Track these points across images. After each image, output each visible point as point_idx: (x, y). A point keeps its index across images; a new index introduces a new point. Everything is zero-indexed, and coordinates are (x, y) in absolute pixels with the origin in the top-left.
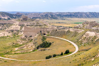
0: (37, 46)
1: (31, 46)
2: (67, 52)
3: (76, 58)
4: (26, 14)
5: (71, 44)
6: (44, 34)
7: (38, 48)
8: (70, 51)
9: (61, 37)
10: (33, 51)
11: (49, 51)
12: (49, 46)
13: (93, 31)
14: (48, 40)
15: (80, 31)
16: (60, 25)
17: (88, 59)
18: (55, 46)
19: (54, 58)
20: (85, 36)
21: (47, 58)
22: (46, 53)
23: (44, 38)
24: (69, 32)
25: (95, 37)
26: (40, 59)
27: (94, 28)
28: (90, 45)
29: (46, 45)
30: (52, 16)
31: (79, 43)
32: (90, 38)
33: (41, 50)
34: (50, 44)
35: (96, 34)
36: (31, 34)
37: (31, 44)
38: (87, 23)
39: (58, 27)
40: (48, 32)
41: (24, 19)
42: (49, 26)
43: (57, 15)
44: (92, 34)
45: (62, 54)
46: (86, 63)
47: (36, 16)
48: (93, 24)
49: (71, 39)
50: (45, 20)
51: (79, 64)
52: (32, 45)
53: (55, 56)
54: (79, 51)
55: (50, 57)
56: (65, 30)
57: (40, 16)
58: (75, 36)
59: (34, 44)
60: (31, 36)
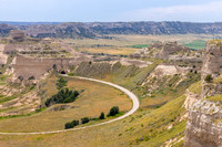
0: (45, 100)
1: (32, 100)
2: (114, 112)
3: (133, 124)
4: (24, 26)
5: (123, 93)
6: (63, 73)
7: (47, 104)
8: (120, 110)
9: (102, 78)
10: (38, 111)
11: (72, 112)
12: (73, 100)
13: (172, 63)
14: (71, 86)
15: (144, 65)
16: (100, 51)
17: (159, 127)
18: (86, 98)
19: (85, 127)
20: (153, 75)
21: (68, 126)
22: (65, 116)
23: (62, 82)
24: (118, 66)
25: (177, 77)
26: (52, 129)
27: (174, 57)
28: (165, 95)
29: (66, 97)
30: (82, 30)
31: (141, 91)
32: (165, 78)
33: (56, 109)
34: (76, 94)
35: (178, 70)
36: (33, 72)
37: (31, 95)
38: (159, 47)
39: (95, 55)
40: (72, 68)
41: (15, 38)
42: (74, 55)
43: (94, 28)
44: (170, 70)
45: (102, 117)
46: (154, 136)
47: (44, 32)
48: (172, 49)
49: (123, 82)
50: (67, 41)
51: (140, 137)
52: (35, 97)
53: (85, 121)
54: (140, 109)
55: (75, 124)
56: (111, 62)
57: (54, 31)
58: (132, 76)
59: (39, 94)
60: (32, 78)
